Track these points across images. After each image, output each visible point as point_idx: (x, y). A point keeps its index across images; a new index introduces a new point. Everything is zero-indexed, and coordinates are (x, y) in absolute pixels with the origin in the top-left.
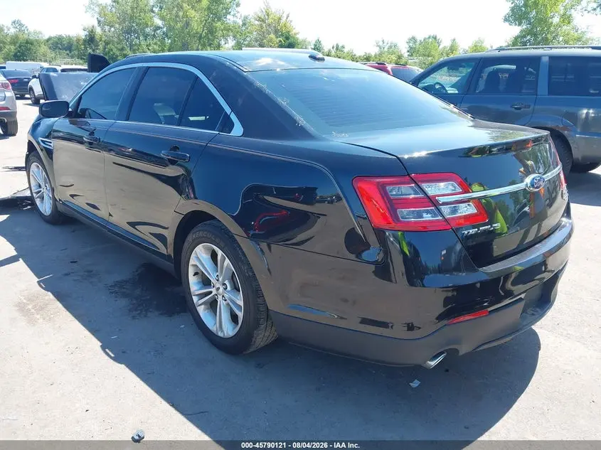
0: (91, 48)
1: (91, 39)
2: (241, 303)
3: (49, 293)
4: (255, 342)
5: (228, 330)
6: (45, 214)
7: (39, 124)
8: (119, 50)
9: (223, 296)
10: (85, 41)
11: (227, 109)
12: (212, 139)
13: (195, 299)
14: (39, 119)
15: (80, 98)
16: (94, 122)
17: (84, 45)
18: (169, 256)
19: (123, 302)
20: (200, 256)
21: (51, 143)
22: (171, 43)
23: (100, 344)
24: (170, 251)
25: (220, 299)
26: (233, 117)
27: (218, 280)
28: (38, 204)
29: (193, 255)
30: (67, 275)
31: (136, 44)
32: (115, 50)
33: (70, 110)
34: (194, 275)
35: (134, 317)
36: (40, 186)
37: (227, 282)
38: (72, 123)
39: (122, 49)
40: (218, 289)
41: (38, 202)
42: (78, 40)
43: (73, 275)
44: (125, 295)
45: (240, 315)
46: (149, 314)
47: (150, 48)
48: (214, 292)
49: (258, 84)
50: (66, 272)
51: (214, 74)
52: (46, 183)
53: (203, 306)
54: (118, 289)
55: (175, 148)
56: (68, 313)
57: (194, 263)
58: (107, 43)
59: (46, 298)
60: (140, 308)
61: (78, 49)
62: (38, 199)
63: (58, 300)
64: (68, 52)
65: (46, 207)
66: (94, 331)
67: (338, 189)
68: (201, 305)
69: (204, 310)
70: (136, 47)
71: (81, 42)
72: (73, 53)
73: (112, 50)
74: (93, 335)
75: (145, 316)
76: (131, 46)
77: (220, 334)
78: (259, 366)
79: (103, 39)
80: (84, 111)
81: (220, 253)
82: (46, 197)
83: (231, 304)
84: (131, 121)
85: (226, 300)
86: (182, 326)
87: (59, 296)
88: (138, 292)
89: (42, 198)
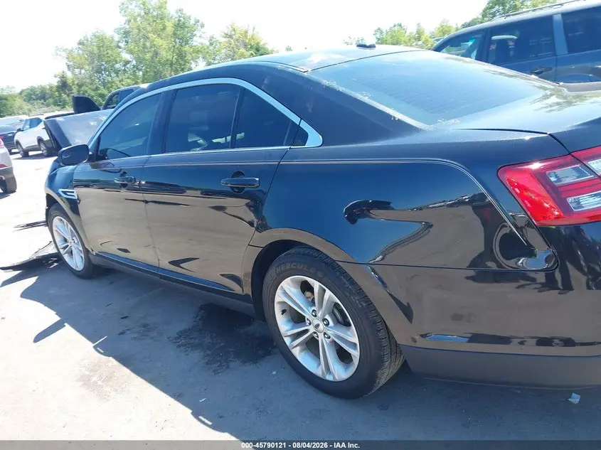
0: (65, 93)
1: (64, 85)
2: (355, 340)
3: (111, 358)
4: (379, 382)
5: (340, 373)
6: (77, 269)
7: (55, 174)
8: (94, 90)
9: (325, 334)
10: (58, 87)
11: (295, 119)
12: (283, 155)
13: (287, 341)
14: (54, 169)
15: (99, 139)
16: (116, 162)
17: (58, 91)
18: (247, 295)
19: (196, 356)
20: (287, 291)
21: (73, 192)
22: (144, 75)
23: (189, 411)
24: (248, 290)
25: (321, 337)
26: (305, 126)
27: (315, 316)
28: (67, 260)
29: (279, 292)
30: (122, 333)
31: (108, 82)
32: (89, 91)
33: (90, 153)
34: (282, 314)
35: (215, 372)
36: (66, 240)
37: (327, 317)
38: (94, 167)
39: (97, 89)
40: (317, 326)
41: (66, 257)
42: (51, 87)
43: (128, 332)
44: (195, 347)
45: (356, 354)
46: (232, 365)
47: (123, 83)
48: (312, 329)
49: (326, 82)
50: (120, 331)
51: (266, 82)
52: (73, 235)
53: (298, 348)
54: (184, 340)
55: (238, 174)
56: (139, 378)
57: (281, 300)
58: (80, 86)
59: (110, 365)
60: (218, 360)
61: (52, 96)
62: (66, 255)
63: (124, 365)
64: (42, 101)
65: (77, 262)
66: (178, 397)
67: (480, 187)
68: (296, 346)
69: (301, 351)
70: (109, 85)
71: (54, 89)
72: (47, 101)
73: (86, 92)
74: (178, 401)
75: (228, 367)
76: (104, 84)
77: (329, 378)
78: (383, 407)
79: (76, 83)
80: (104, 151)
81: (316, 285)
82: (75, 252)
83: (337, 340)
84: (168, 152)
85: (329, 337)
86: (274, 373)
87: (124, 360)
88: (207, 340)
89: (71, 253)
